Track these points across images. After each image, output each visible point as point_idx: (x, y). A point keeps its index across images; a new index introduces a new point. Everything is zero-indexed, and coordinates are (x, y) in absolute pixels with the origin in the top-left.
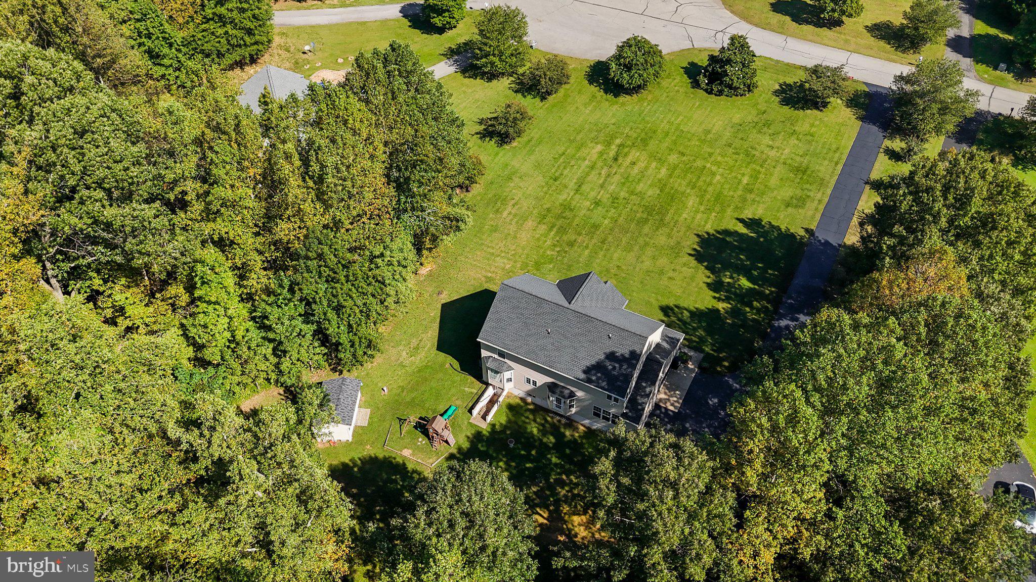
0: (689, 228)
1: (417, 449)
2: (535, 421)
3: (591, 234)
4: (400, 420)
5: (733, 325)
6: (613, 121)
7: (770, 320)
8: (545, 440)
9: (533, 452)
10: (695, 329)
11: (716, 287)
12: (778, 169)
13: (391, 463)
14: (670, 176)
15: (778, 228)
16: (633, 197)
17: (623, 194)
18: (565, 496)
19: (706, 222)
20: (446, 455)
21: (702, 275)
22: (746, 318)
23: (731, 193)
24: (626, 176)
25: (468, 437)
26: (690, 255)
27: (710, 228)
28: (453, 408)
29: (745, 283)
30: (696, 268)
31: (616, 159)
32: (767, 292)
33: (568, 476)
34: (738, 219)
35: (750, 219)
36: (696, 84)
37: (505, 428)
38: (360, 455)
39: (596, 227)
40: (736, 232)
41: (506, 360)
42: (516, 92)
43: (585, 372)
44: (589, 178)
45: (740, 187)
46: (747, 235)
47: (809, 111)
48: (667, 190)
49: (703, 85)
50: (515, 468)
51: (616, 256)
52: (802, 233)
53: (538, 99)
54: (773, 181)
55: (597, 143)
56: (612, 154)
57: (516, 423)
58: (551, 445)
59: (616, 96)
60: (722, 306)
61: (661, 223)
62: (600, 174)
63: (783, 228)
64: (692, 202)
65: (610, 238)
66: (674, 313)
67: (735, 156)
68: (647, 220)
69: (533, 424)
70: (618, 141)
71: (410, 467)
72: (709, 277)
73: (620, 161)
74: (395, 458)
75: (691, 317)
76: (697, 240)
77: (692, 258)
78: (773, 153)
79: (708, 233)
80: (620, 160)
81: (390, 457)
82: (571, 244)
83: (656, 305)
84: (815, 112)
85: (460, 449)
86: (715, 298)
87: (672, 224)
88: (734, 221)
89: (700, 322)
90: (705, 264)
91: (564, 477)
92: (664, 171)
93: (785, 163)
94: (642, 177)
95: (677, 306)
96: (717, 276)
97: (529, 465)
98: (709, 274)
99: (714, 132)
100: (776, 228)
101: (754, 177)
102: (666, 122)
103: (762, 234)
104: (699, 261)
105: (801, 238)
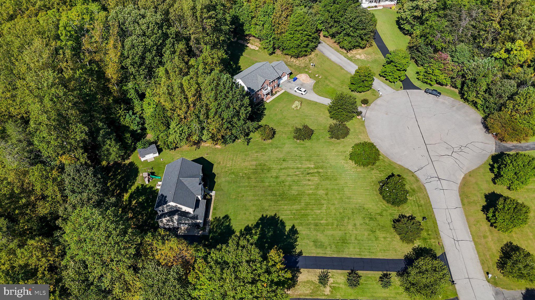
0: (278, 211)
1: (143, 176)
3: (257, 182)
4: (152, 168)
6: (332, 164)
9: (150, 204)
10: (220, 229)
11: (248, 229)
12: (340, 232)
13: (138, 173)
14: (309, 195)
16: (287, 187)
17: (287, 183)
18: (138, 218)
19: (286, 215)
20: (143, 184)
23: (310, 219)
24: (299, 180)
25: (151, 186)
27: (283, 217)
30: (256, 219)
31: (308, 174)
33: (145, 216)
34: (294, 225)
35: (296, 229)
38: (138, 166)
39: (262, 182)
40: (285, 227)
42: (330, 128)
44: (290, 170)
45: (317, 221)
46: (285, 231)
48: (298, 196)
50: (144, 202)
51: (249, 193)
52: (298, 251)
54: (330, 233)
55: (314, 164)
56: (311, 171)
59: (350, 158)
62: (295, 172)
63: (297, 243)
64: (296, 207)
65: (258, 188)
66: (226, 220)
67: (338, 213)
68: (276, 196)
70: (320, 170)
71: (137, 178)
72: (252, 225)
73: (308, 176)
75: (226, 225)
76: (273, 215)
77: (261, 216)
78: (350, 227)
79: (279, 217)
82: (249, 178)
83: (228, 213)
85: (146, 186)
86: (241, 230)
87: (278, 205)
88: (292, 224)
89: (224, 229)
92: (310, 192)
93: (345, 233)
94: (302, 186)
95: (230, 220)
96: (254, 227)
97: (146, 204)
98: (254, 225)
99: (351, 200)
100: (296, 241)
101: (327, 225)
102: (345, 181)
103: (288, 236)
104: (260, 219)
105: (294, 252)
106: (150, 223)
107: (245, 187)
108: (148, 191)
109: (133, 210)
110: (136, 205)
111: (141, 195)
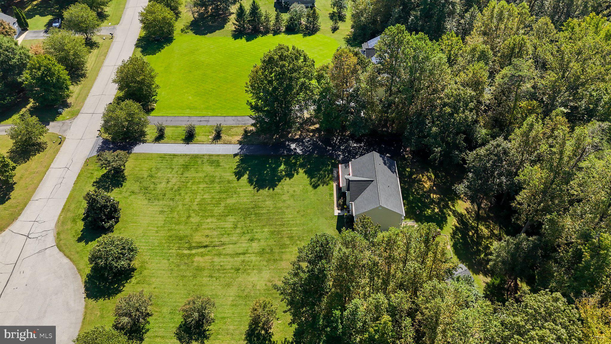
1: (445, 244)
3: (279, 233)
5: (309, 165)
6: (166, 261)
7: (300, 155)
9: (414, 205)
10: (321, 174)
11: (290, 176)
12: (188, 176)
14: (212, 216)
16: (239, 226)
17: (238, 231)
19: (246, 191)
21: (287, 181)
22: (303, 162)
23: (217, 188)
24: (221, 236)
26: (273, 190)
27: (250, 188)
29: (282, 167)
30: (282, 185)
31: (206, 247)
32: (284, 160)
34: (238, 180)
35: (236, 176)
37: (411, 219)
40: (248, 178)
45: (211, 186)
46: (248, 174)
47: (126, 174)
48: (226, 214)
49: (113, 224)
50: (423, 208)
51: (290, 216)
52: (238, 157)
53: (150, 319)
54: (201, 175)
55: (193, 262)
56: (201, 250)
59: (134, 270)
60: (301, 170)
61: (256, 207)
62: (224, 249)
63: (237, 164)
65: (279, 223)
67: (182, 195)
68: (255, 214)
70: (186, 252)
71: (452, 243)
72: (285, 179)
73: (207, 243)
74: (453, 251)
75: (315, 178)
76: (261, 190)
78: (173, 181)
79: (254, 188)
80: (205, 244)
81: (454, 253)
83: (314, 191)
84: (125, 171)
86: (297, 174)
87: (254, 203)
88: (240, 180)
90: (277, 183)
92: (208, 220)
94: (219, 228)
95: (311, 184)
96: (284, 177)
97: (420, 205)
98: (283, 180)
99: (160, 209)
100: (238, 166)
101: (199, 183)
102: (157, 234)
103: (245, 170)
104: (276, 185)
105: (242, 156)
107: (296, 225)
108: (424, 221)
109: (433, 201)
110: (432, 206)
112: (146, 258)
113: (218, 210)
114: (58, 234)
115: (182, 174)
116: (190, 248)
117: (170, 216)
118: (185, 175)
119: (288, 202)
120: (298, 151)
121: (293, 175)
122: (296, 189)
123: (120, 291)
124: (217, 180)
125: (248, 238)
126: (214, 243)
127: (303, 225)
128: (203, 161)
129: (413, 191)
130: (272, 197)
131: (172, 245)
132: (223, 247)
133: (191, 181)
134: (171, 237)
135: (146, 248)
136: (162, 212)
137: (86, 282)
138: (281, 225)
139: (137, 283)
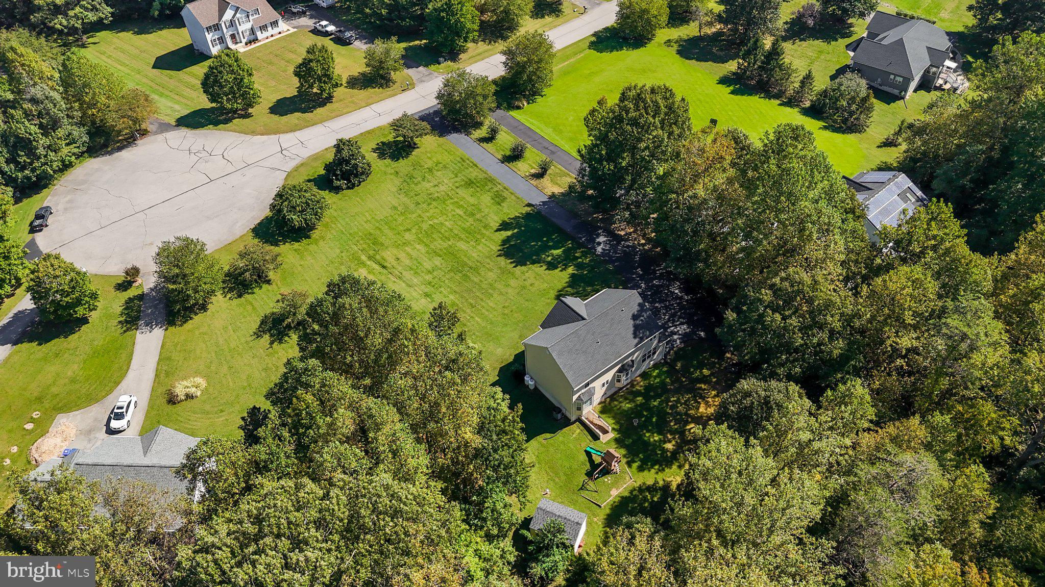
0: (488, 257)
1: (615, 484)
2: (621, 402)
4: (581, 489)
5: (589, 272)
6: (338, 251)
7: (595, 254)
8: (638, 403)
9: (645, 413)
11: (551, 266)
12: (460, 192)
13: (616, 506)
14: (427, 245)
15: (517, 217)
16: (435, 273)
17: (428, 277)
18: (683, 409)
19: (489, 247)
20: (626, 466)
21: (540, 269)
22: (585, 264)
23: (468, 224)
24: (408, 268)
25: (617, 448)
26: (514, 267)
27: (495, 248)
28: (588, 449)
29: (556, 252)
30: (529, 269)
31: (384, 267)
32: (570, 245)
33: (670, 402)
34: (496, 231)
35: (500, 226)
36: (337, 190)
37: (617, 423)
38: (602, 526)
40: (507, 237)
41: (591, 386)
42: (240, 296)
43: (635, 337)
45: (465, 217)
46: (514, 233)
47: (413, 153)
48: (441, 253)
49: (344, 187)
50: (653, 428)
51: (491, 304)
52: (529, 209)
53: (265, 286)
54: (472, 200)
56: (377, 267)
57: (616, 414)
58: (644, 401)
59: (309, 237)
60: (571, 270)
61: (475, 270)
62: (395, 282)
63: (518, 215)
64: (462, 245)
65: (472, 302)
67: (431, 206)
68: (465, 275)
69: (623, 405)
70: (364, 258)
71: (626, 494)
72: (541, 266)
73: (389, 265)
74: (614, 502)
75: (573, 288)
76: (503, 258)
77: (519, 267)
78: (442, 188)
79: (499, 250)
80: (387, 265)
81: (612, 505)
83: (550, 301)
84: (416, 150)
85: (624, 456)
86: (561, 271)
87: (478, 264)
88: (498, 233)
89: (580, 286)
90: (528, 263)
91: (670, 404)
92: (418, 247)
94: (417, 260)
95: (559, 291)
96: (544, 262)
97: (654, 420)
98: (539, 265)
99: (397, 205)
100: (516, 218)
101: (460, 206)
102: (364, 224)
103: (518, 225)
104: (524, 265)
105: (534, 211)
106: (673, 383)
108: (631, 440)
109: (682, 433)
110: (670, 437)
111: (646, 444)
112: (329, 236)
113: (439, 244)
114: (302, 165)
115: (457, 187)
116: (370, 258)
117: (397, 216)
118: (458, 190)
119: (510, 291)
120: (599, 249)
121: (557, 268)
122: (537, 283)
123: (277, 245)
124: (478, 216)
125: (426, 290)
126: (394, 270)
127: (492, 323)
128: (492, 188)
129: (672, 399)
130: (503, 271)
131: (361, 242)
132: (395, 280)
133: (456, 200)
134: (371, 234)
135: (341, 228)
136: (395, 208)
137: (267, 217)
138: (471, 304)
139: (295, 250)
